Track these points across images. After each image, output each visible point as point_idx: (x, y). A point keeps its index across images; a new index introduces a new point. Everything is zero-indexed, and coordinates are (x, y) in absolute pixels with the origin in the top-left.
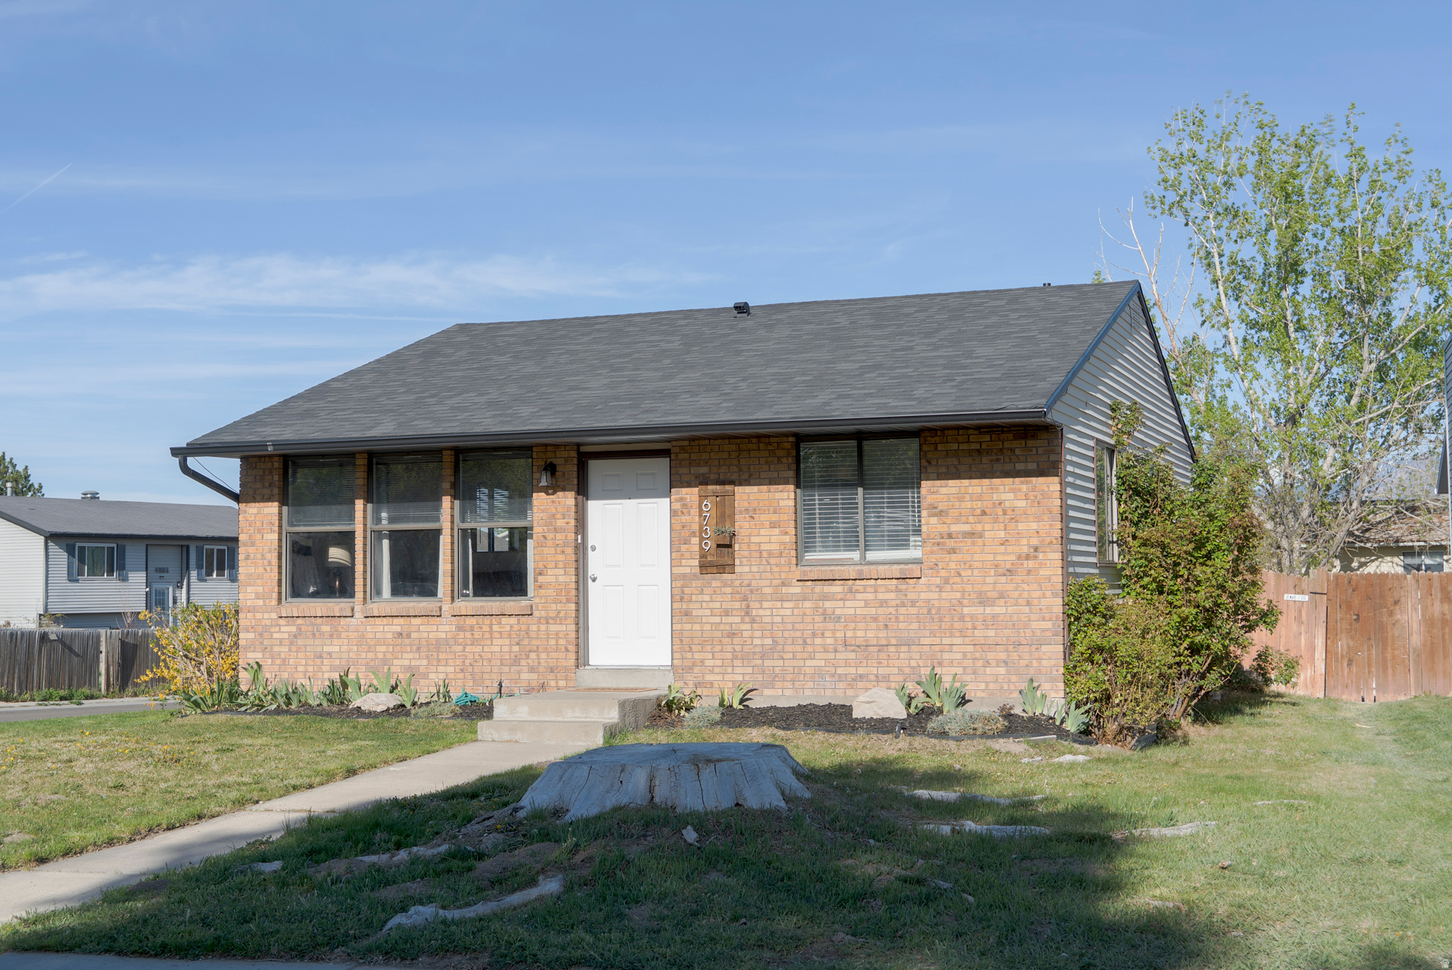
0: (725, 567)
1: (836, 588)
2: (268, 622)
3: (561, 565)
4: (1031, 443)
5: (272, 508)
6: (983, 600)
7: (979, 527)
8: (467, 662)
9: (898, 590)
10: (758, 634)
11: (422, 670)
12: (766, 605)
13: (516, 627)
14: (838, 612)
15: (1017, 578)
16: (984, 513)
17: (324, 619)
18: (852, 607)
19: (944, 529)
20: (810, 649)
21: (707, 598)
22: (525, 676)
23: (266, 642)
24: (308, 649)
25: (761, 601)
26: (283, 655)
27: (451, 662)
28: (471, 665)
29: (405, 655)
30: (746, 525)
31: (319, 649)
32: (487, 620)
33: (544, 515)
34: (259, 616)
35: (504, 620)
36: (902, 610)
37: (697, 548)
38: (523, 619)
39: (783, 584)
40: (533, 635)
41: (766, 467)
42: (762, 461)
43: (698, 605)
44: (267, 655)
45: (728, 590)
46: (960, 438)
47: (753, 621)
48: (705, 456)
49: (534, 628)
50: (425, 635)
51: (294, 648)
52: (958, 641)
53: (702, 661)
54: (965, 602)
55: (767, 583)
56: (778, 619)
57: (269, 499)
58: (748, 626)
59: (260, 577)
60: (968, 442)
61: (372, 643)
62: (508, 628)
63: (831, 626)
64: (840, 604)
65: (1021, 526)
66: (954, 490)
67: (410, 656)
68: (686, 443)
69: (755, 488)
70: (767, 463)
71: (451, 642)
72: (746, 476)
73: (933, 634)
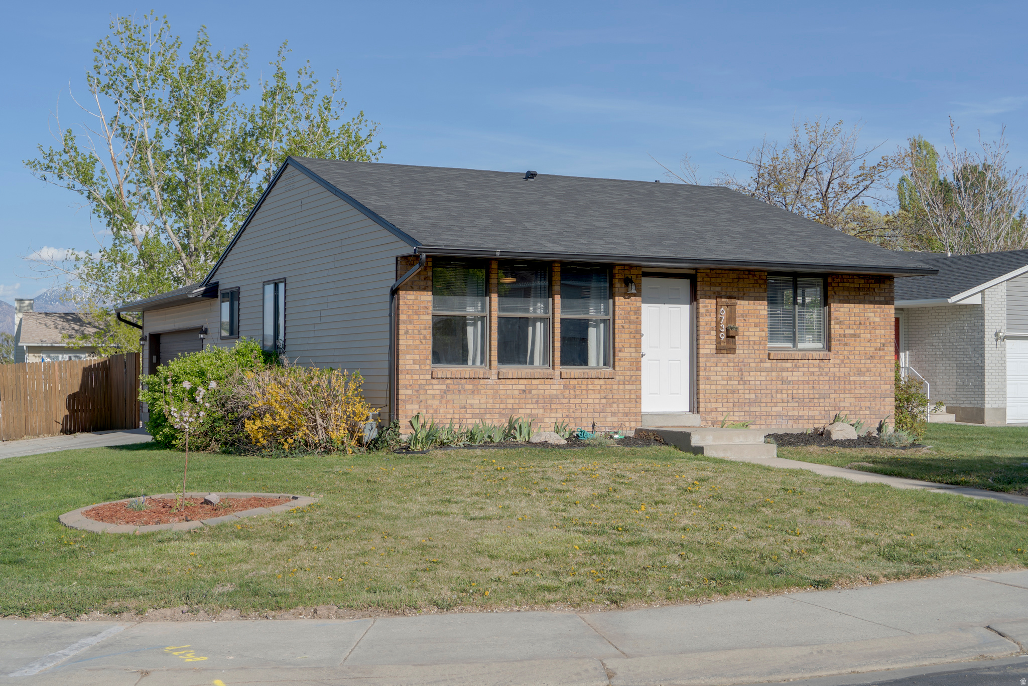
0: (732, 350)
1: (789, 365)
2: (423, 382)
3: (633, 345)
4: (882, 286)
5: (427, 297)
6: (860, 373)
7: (858, 331)
8: (571, 410)
9: (819, 367)
10: (747, 391)
11: (540, 416)
12: (752, 373)
13: (604, 387)
14: (789, 378)
15: (876, 361)
16: (860, 324)
17: (468, 380)
18: (795, 376)
19: (842, 332)
20: (774, 400)
21: (719, 369)
22: (609, 419)
23: (421, 397)
24: (455, 401)
25: (749, 372)
26: (435, 406)
27: (559, 411)
28: (573, 412)
29: (528, 406)
30: (742, 324)
31: (464, 402)
32: (585, 382)
33: (622, 312)
34: (415, 377)
35: (596, 382)
36: (821, 378)
37: (714, 338)
38: (608, 381)
39: (761, 362)
40: (615, 391)
41: (752, 290)
42: (751, 285)
43: (714, 374)
44: (423, 406)
45: (731, 364)
46: (850, 280)
47: (745, 384)
48: (719, 280)
49: (615, 387)
50: (542, 392)
51: (444, 401)
52: (848, 396)
53: (716, 408)
54: (851, 373)
55: (753, 360)
56: (758, 383)
57: (425, 289)
58: (741, 387)
59: (416, 347)
60: (854, 283)
61: (504, 397)
62: (598, 387)
63: (785, 387)
64: (790, 374)
65: (877, 332)
66: (847, 310)
67: (531, 406)
68: (709, 271)
69: (747, 302)
70: (753, 287)
71: (560, 397)
72: (741, 295)
73: (836, 392)
